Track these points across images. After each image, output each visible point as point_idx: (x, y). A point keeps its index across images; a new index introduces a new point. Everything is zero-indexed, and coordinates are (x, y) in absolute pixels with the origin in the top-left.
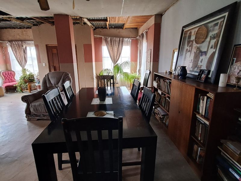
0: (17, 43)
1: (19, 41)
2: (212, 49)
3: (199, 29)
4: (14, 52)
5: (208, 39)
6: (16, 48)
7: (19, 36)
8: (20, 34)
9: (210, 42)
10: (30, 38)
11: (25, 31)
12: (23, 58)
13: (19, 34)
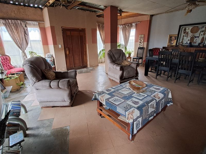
0: (13, 22)
1: (17, 20)
2: (202, 36)
3: (192, 28)
4: (10, 32)
5: (199, 32)
6: (13, 27)
7: (15, 13)
8: (16, 12)
9: (200, 33)
10: (30, 17)
11: (22, 9)
12: (23, 40)
13: (14, 11)
